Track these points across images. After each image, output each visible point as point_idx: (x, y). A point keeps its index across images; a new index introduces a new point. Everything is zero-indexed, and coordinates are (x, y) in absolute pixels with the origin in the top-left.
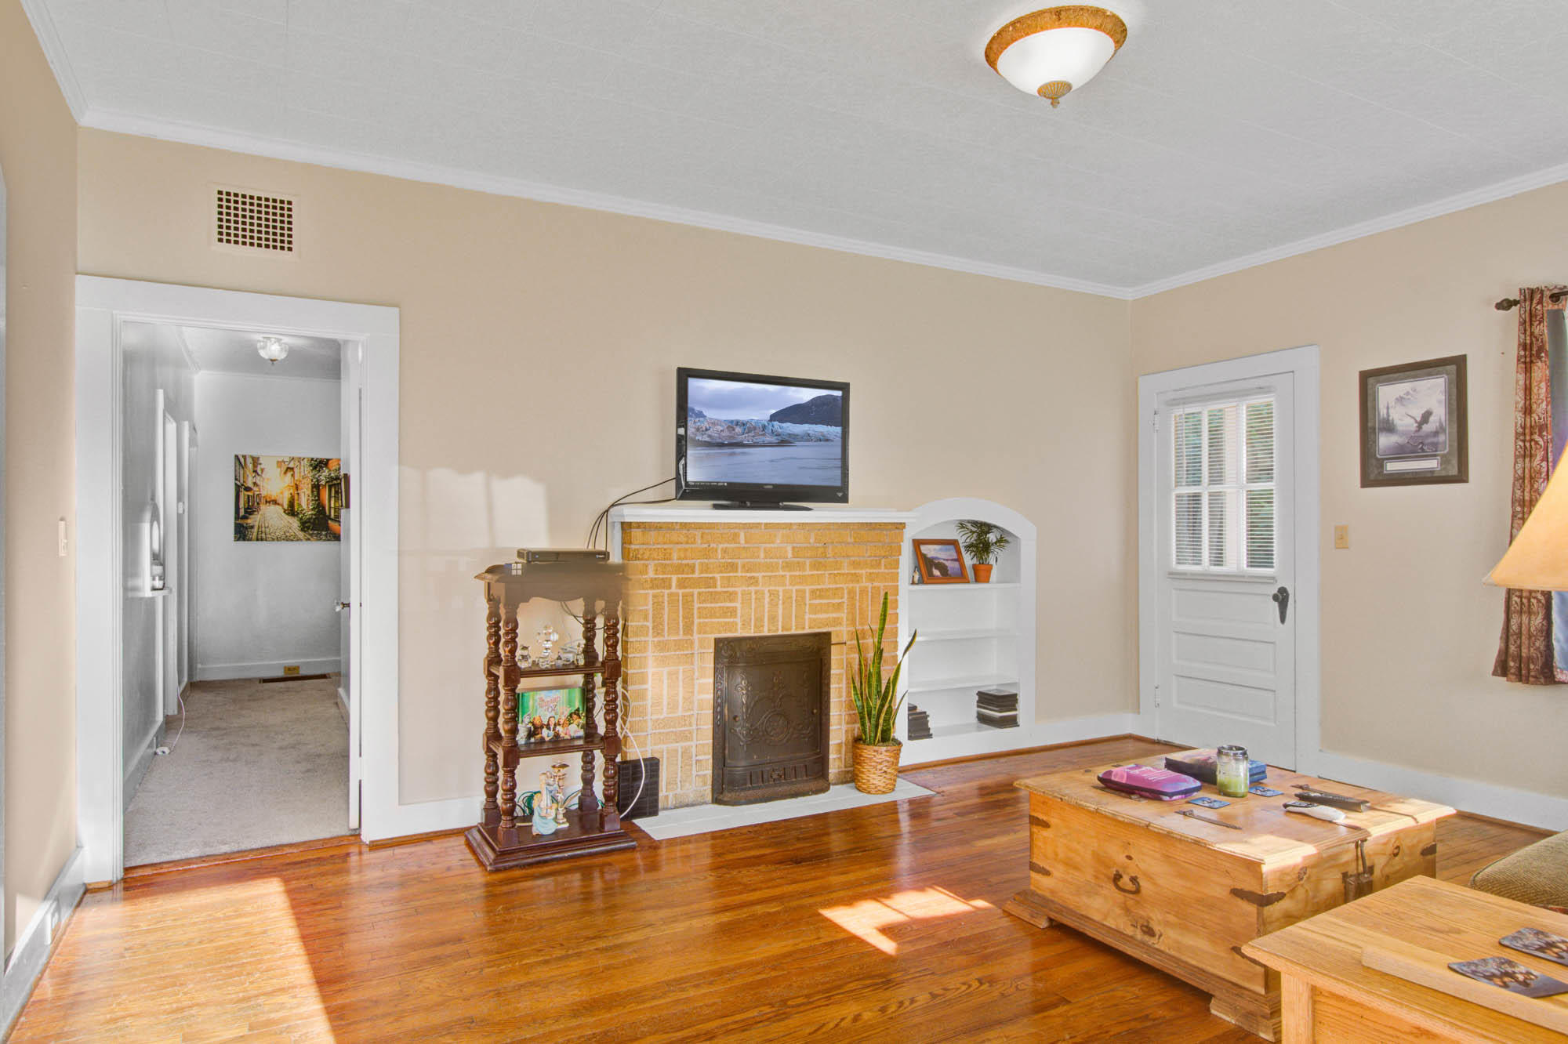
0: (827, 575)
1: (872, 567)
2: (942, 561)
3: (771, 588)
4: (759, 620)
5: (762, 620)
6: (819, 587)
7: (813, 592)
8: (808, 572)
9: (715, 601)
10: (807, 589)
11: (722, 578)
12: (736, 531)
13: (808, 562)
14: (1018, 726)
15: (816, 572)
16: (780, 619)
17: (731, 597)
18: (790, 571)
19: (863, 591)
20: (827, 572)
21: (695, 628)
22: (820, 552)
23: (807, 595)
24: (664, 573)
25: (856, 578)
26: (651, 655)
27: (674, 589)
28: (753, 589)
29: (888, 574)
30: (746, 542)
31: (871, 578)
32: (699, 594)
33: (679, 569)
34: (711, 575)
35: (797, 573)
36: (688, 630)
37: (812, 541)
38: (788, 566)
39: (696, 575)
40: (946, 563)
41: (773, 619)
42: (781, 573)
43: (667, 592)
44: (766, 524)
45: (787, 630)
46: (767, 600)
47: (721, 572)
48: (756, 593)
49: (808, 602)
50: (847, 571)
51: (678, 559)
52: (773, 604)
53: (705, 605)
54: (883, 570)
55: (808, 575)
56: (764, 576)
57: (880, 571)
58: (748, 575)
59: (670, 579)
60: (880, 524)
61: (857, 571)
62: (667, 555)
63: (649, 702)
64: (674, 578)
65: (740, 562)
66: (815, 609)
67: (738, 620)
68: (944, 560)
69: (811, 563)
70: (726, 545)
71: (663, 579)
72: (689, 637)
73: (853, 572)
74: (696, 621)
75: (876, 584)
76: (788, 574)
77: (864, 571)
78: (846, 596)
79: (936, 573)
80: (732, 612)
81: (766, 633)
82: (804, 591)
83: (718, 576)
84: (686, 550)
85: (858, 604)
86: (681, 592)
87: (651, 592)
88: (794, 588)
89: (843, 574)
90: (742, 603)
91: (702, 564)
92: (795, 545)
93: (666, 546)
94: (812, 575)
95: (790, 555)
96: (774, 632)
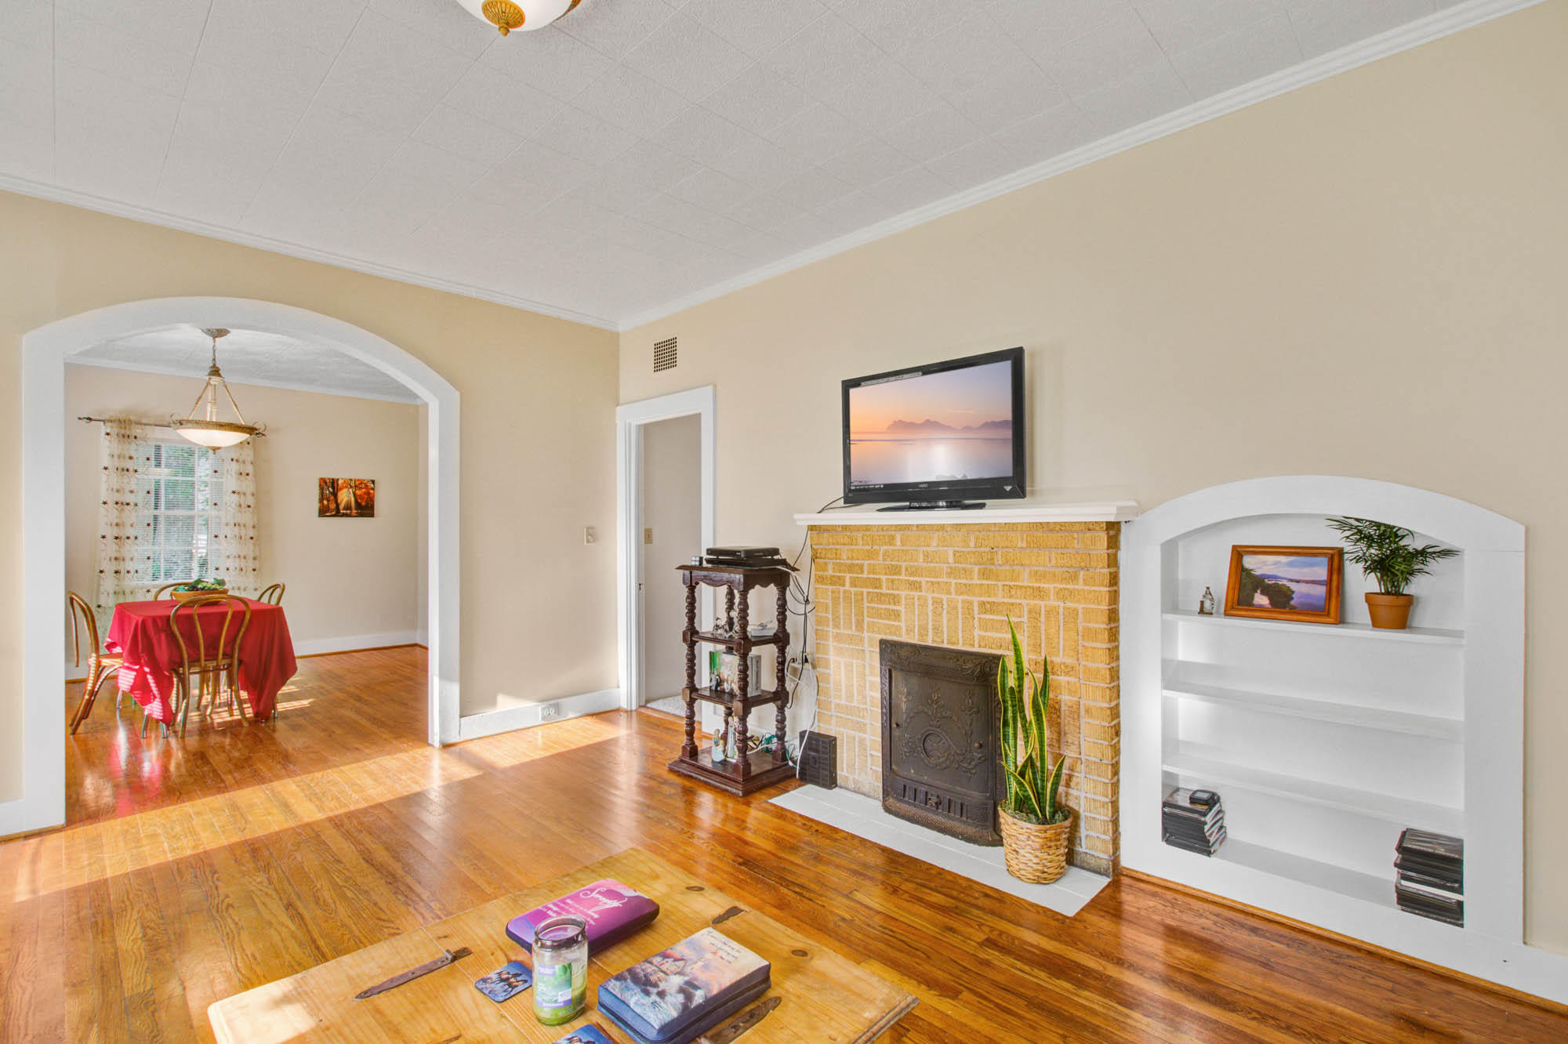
0: (1001, 587)
1: (1063, 580)
2: (1285, 582)
3: (935, 595)
4: (923, 629)
5: (926, 629)
6: (989, 600)
7: (983, 604)
8: (976, 581)
9: (880, 601)
10: (976, 600)
11: (887, 579)
12: (893, 533)
13: (976, 569)
14: (1462, 926)
15: (984, 582)
16: (945, 629)
17: (895, 599)
18: (955, 578)
19: (1050, 612)
20: (1000, 583)
21: (865, 627)
22: (985, 559)
23: (976, 608)
24: (840, 571)
25: (1039, 593)
26: (831, 644)
27: (847, 586)
28: (916, 594)
29: (1090, 592)
30: (902, 545)
31: (1062, 595)
32: (868, 593)
33: (851, 568)
34: (877, 577)
35: (964, 581)
36: (860, 625)
37: (972, 544)
38: (952, 573)
39: (865, 575)
40: (1293, 586)
41: (937, 630)
42: (945, 580)
43: (842, 588)
44: (918, 526)
45: (953, 644)
46: (930, 607)
47: (886, 574)
48: (918, 599)
49: (976, 616)
50: (1026, 584)
51: (848, 558)
52: (937, 614)
53: (872, 605)
54: (1080, 586)
55: (976, 585)
56: (927, 582)
57: (1076, 587)
58: (912, 579)
59: (845, 577)
60: (1061, 524)
61: (1042, 585)
62: (837, 555)
63: (832, 686)
64: (848, 576)
65: (904, 565)
66: (985, 626)
67: (903, 625)
68: (1291, 580)
69: (979, 570)
70: (886, 547)
71: (838, 577)
72: (859, 634)
73: (1036, 585)
74: (866, 619)
75: (1069, 604)
76: (953, 581)
77: (1051, 586)
78: (1026, 614)
79: (1261, 599)
80: (897, 615)
81: (929, 643)
82: (971, 603)
83: (884, 578)
84: (853, 550)
85: (1043, 628)
86: (853, 590)
87: (831, 588)
88: (961, 598)
89: (1021, 587)
90: (906, 608)
91: (869, 564)
92: (956, 549)
93: (838, 547)
94: (982, 585)
95: (951, 560)
96: (938, 643)
